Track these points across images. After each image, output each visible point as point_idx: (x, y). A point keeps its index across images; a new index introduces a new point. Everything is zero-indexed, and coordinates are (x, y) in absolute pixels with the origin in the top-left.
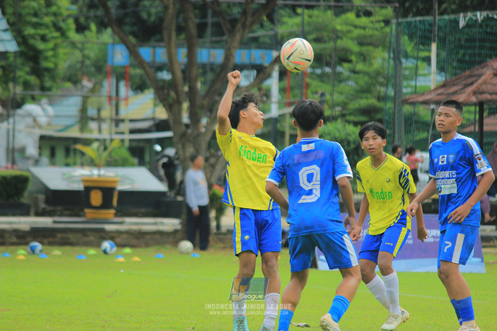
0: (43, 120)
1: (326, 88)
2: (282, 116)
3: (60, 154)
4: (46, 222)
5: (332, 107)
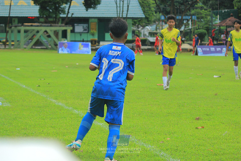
0: (149, 29)
1: (199, 23)
2: (192, 28)
3: (152, 35)
4: (150, 47)
5: (200, 26)
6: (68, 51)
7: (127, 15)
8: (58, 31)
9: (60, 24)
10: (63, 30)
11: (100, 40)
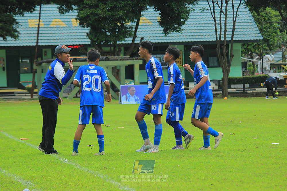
0: (271, 59)
6: (136, 100)
7: (232, 37)
8: (118, 68)
9: (122, 56)
10: (127, 65)
11: (189, 81)
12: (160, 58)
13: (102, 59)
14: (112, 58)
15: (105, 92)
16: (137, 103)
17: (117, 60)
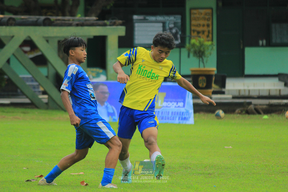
9: (79, 16)
10: (92, 37)
11: (226, 75)
12: (164, 23)
13: (37, 21)
14: (59, 20)
15: (41, 93)
16: (112, 119)
17: (70, 25)
